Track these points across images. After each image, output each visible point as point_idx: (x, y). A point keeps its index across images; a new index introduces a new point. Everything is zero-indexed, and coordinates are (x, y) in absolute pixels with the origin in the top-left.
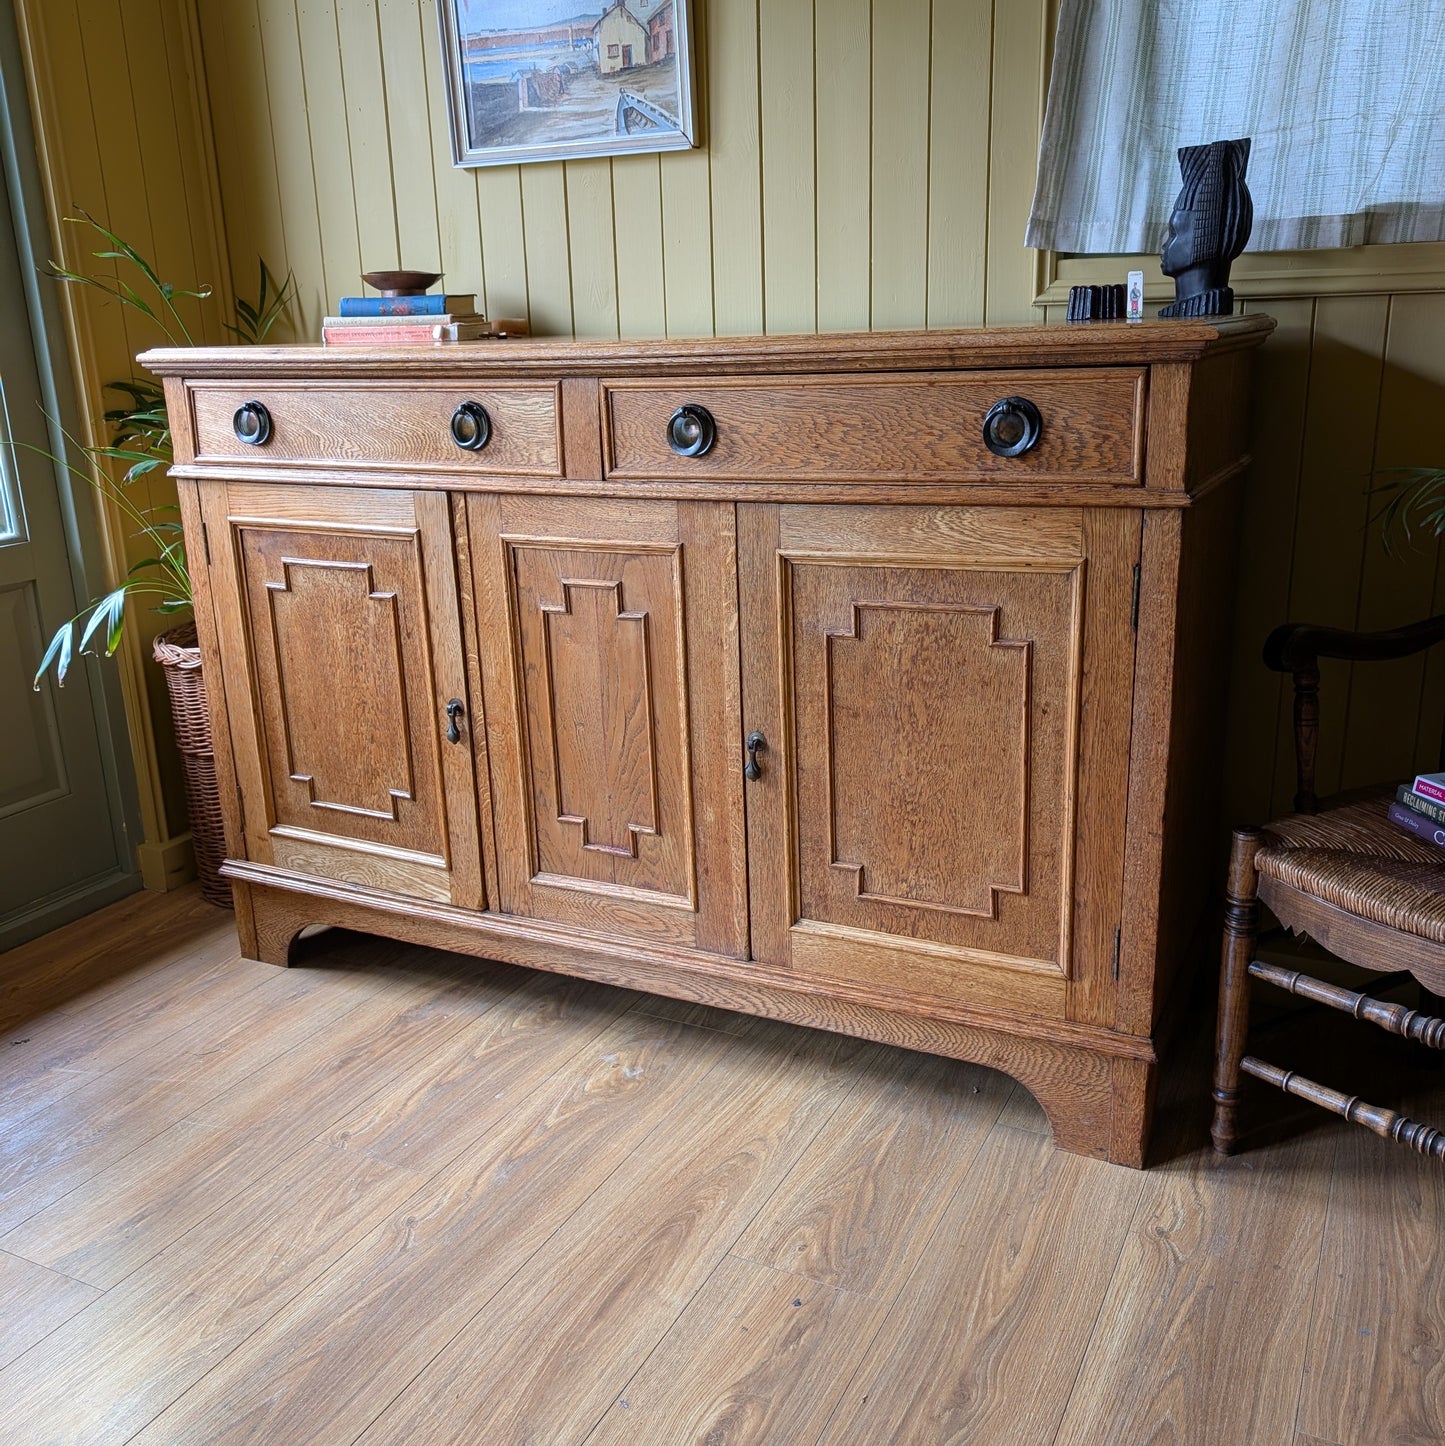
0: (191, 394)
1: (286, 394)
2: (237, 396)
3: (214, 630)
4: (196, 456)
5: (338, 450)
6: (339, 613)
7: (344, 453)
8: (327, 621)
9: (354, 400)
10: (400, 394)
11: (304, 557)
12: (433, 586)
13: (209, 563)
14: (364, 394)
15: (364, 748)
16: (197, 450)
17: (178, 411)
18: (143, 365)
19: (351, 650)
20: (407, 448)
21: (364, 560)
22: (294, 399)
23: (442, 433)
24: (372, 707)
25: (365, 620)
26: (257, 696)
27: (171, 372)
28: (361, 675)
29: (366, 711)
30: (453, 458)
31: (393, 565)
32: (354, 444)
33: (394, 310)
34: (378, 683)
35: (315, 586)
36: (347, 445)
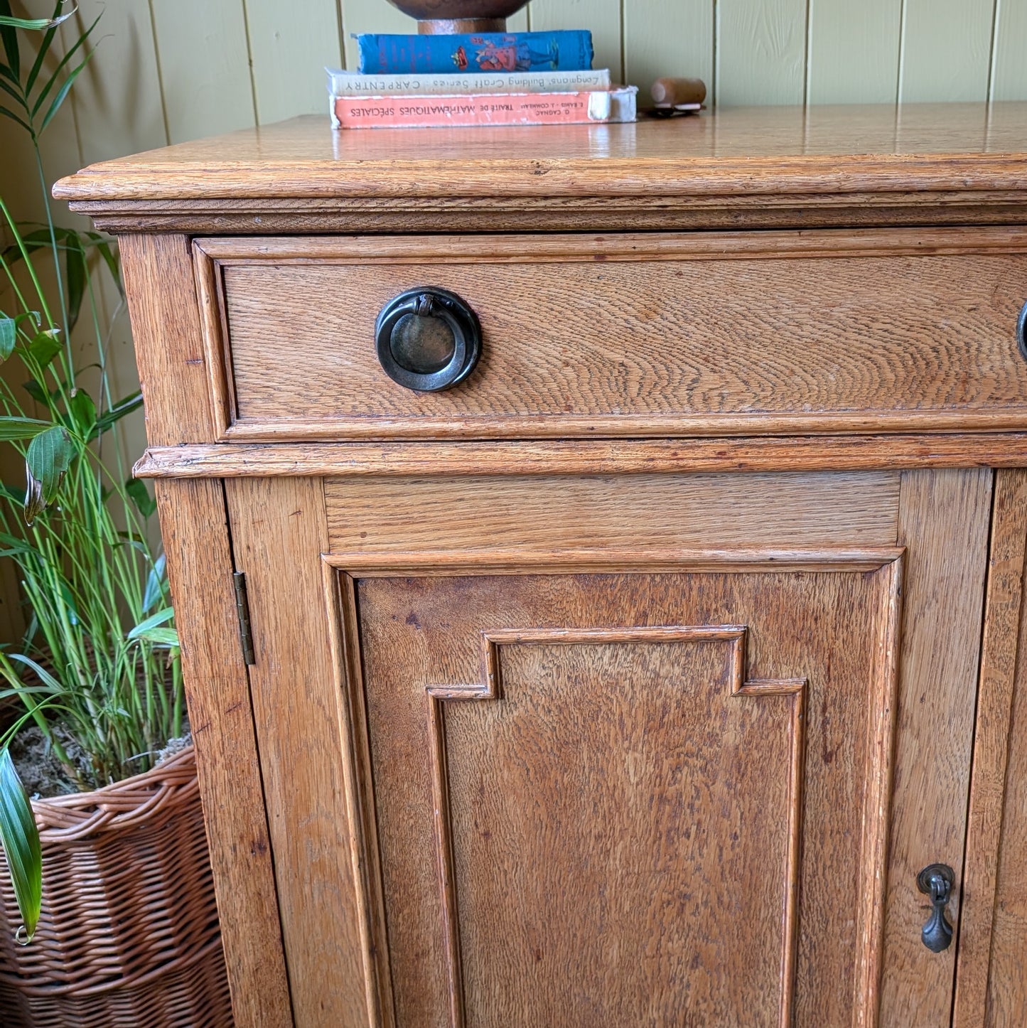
0: (217, 273)
1: (534, 269)
2: (374, 277)
3: (257, 801)
4: (229, 424)
5: (683, 393)
6: (640, 731)
7: (697, 400)
8: (602, 747)
9: (743, 279)
10: (880, 263)
11: (550, 625)
12: (920, 657)
13: (251, 655)
14: (774, 264)
15: (673, 980)
16: (232, 409)
17: (169, 320)
18: (72, 207)
19: (662, 799)
20: (883, 382)
21: (728, 617)
22: (557, 280)
23: (986, 344)
24: (706, 903)
25: (713, 738)
26: (376, 917)
27: (161, 222)
28: (685, 847)
29: (688, 910)
30: (1011, 395)
31: (810, 622)
32: (730, 377)
33: (485, 60)
34: (728, 854)
35: (575, 681)
36: (709, 379)
